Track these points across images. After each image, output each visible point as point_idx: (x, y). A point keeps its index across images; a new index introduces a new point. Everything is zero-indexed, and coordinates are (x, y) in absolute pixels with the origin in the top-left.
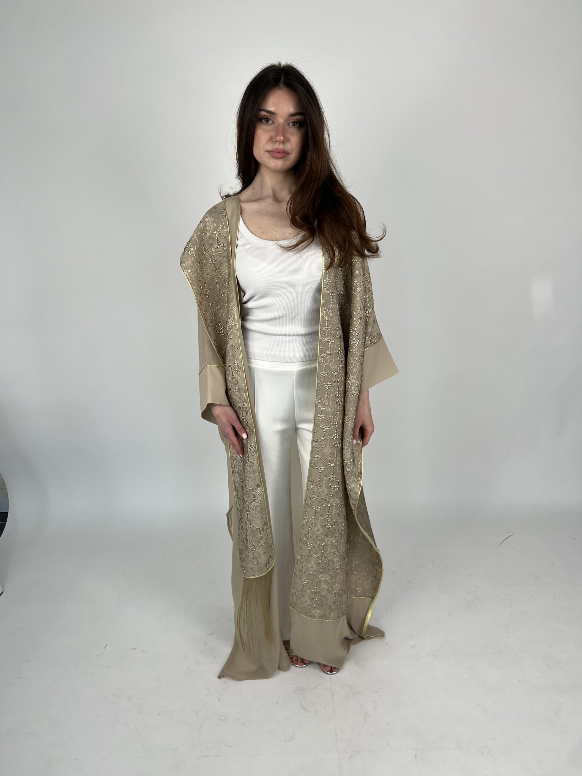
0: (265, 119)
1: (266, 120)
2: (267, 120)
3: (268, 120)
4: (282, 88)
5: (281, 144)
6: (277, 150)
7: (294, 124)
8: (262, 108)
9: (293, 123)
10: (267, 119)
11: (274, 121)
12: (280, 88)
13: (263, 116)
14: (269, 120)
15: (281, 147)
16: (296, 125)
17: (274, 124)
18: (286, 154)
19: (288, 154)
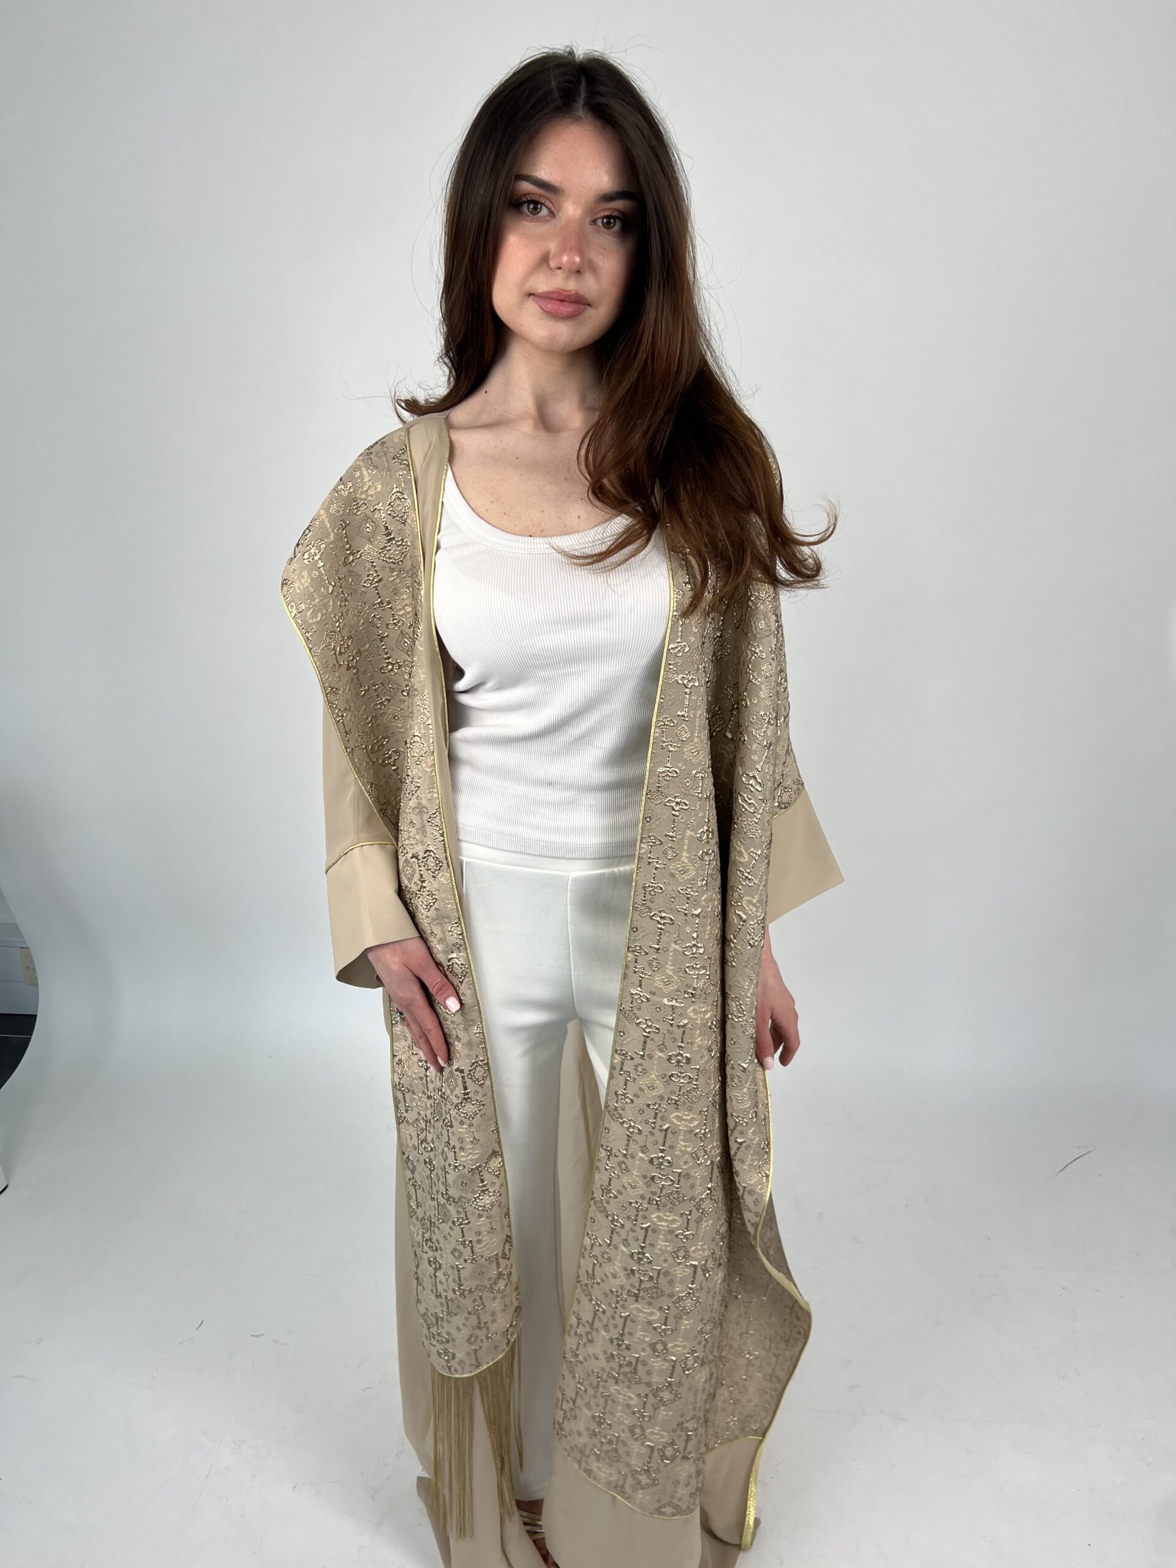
0: (530, 202)
1: (532, 206)
2: (535, 208)
3: (539, 206)
4: (581, 118)
5: (573, 277)
6: (560, 293)
7: (609, 223)
8: (525, 172)
9: (605, 221)
10: (536, 205)
11: (555, 212)
12: (578, 119)
13: (525, 195)
14: (541, 208)
15: (572, 285)
16: (614, 226)
17: (554, 220)
18: (582, 307)
19: (589, 305)
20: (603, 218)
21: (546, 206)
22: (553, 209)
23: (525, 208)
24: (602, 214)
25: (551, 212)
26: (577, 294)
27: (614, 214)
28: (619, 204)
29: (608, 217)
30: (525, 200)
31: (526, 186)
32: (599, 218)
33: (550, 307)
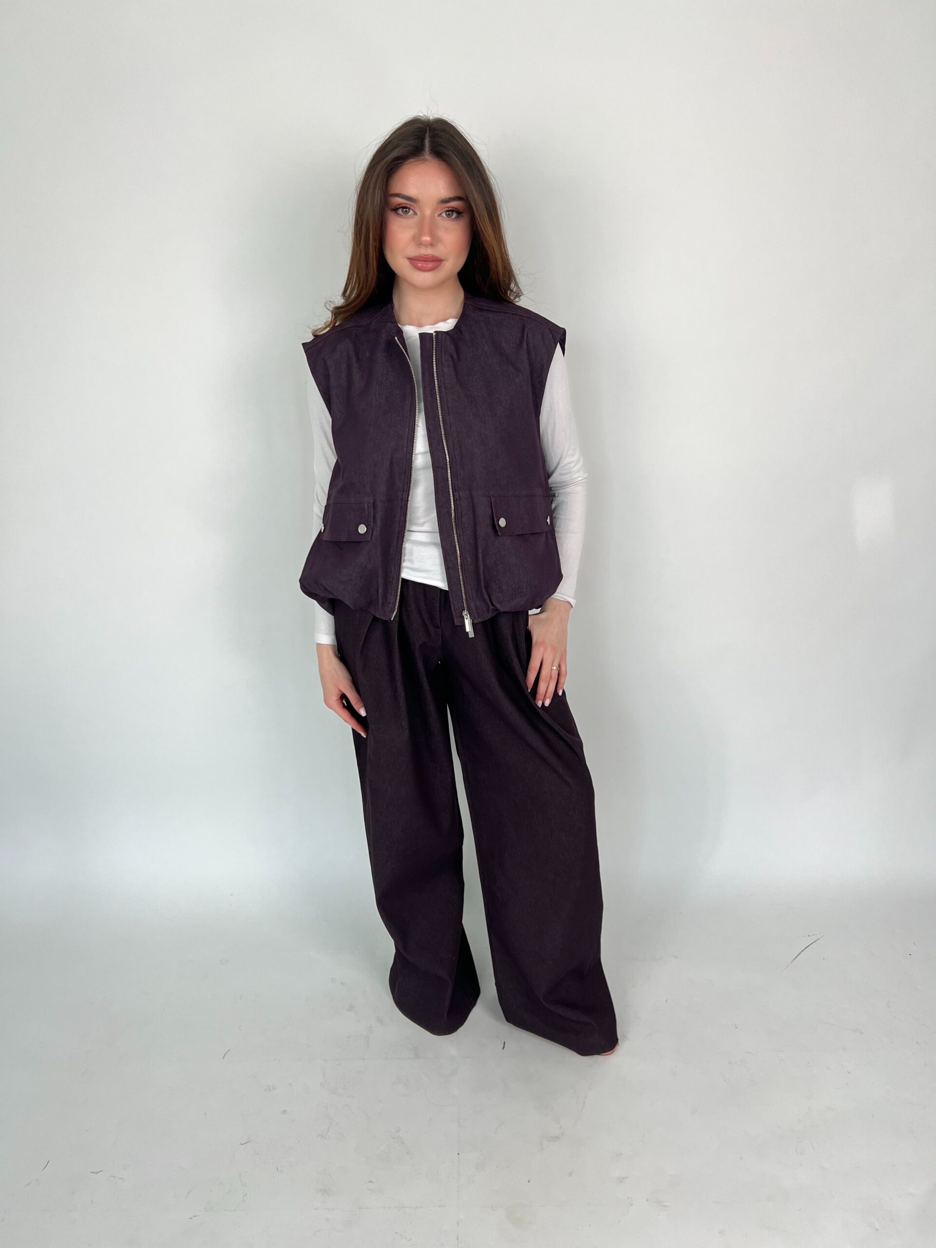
0: (402, 208)
1: (404, 210)
2: (406, 211)
4: (428, 159)
5: (429, 246)
6: (423, 256)
7: (449, 214)
9: (447, 213)
12: (425, 159)
15: (429, 251)
16: (453, 216)
17: (416, 216)
18: (439, 262)
19: (442, 260)
20: (446, 211)
21: (412, 210)
22: (415, 211)
23: (400, 211)
24: (444, 210)
25: (414, 212)
26: (433, 256)
27: (450, 209)
28: (454, 204)
29: (448, 211)
30: (399, 207)
31: (399, 200)
32: (443, 212)
33: (419, 265)
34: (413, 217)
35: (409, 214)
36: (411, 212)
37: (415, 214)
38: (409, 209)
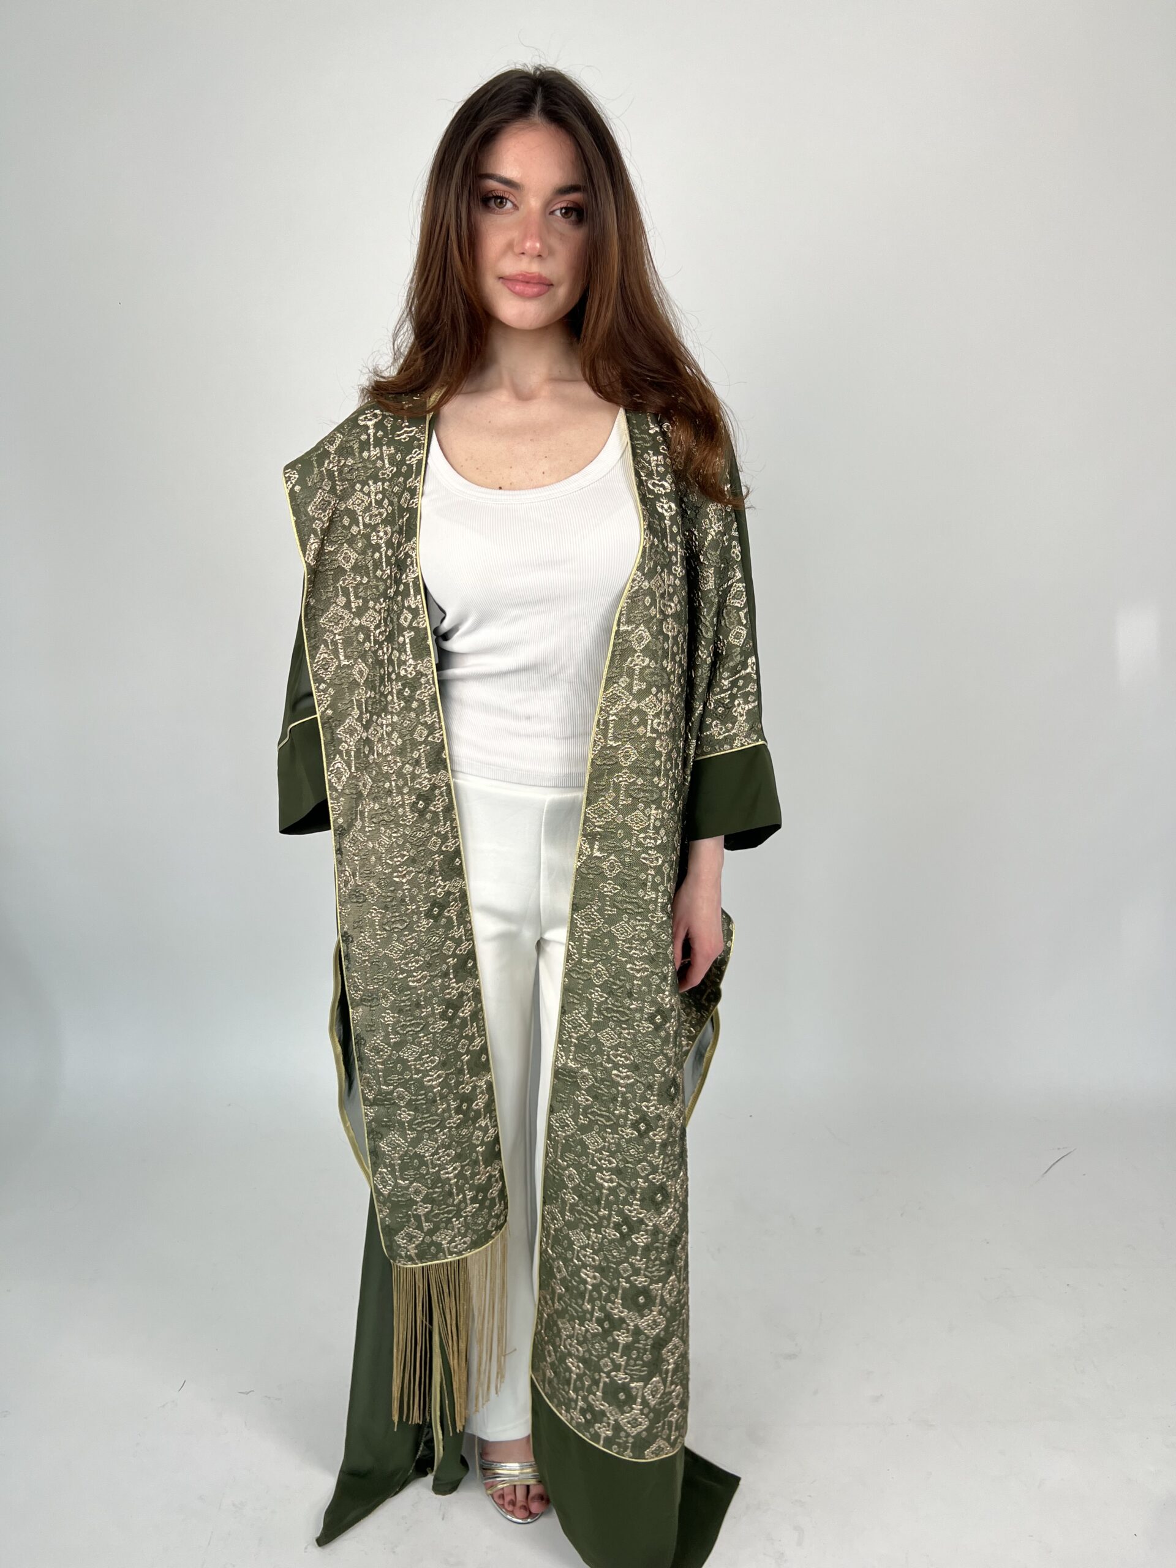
3: (504, 201)
4: (537, 122)
6: (526, 276)
15: (535, 269)
16: (571, 216)
17: (517, 212)
18: (546, 287)
19: (551, 285)
24: (560, 206)
25: (514, 205)
26: (542, 276)
28: (573, 196)
30: (491, 195)
32: (558, 209)
33: (517, 288)
34: (511, 213)
35: (505, 208)
36: (509, 205)
37: (516, 207)
38: (507, 199)
